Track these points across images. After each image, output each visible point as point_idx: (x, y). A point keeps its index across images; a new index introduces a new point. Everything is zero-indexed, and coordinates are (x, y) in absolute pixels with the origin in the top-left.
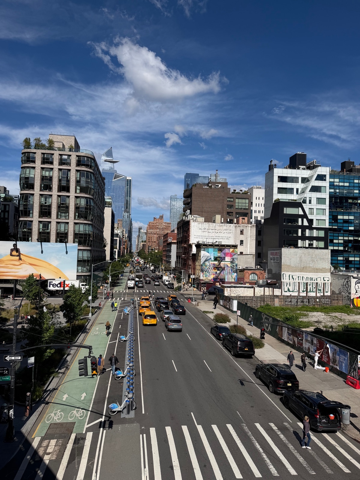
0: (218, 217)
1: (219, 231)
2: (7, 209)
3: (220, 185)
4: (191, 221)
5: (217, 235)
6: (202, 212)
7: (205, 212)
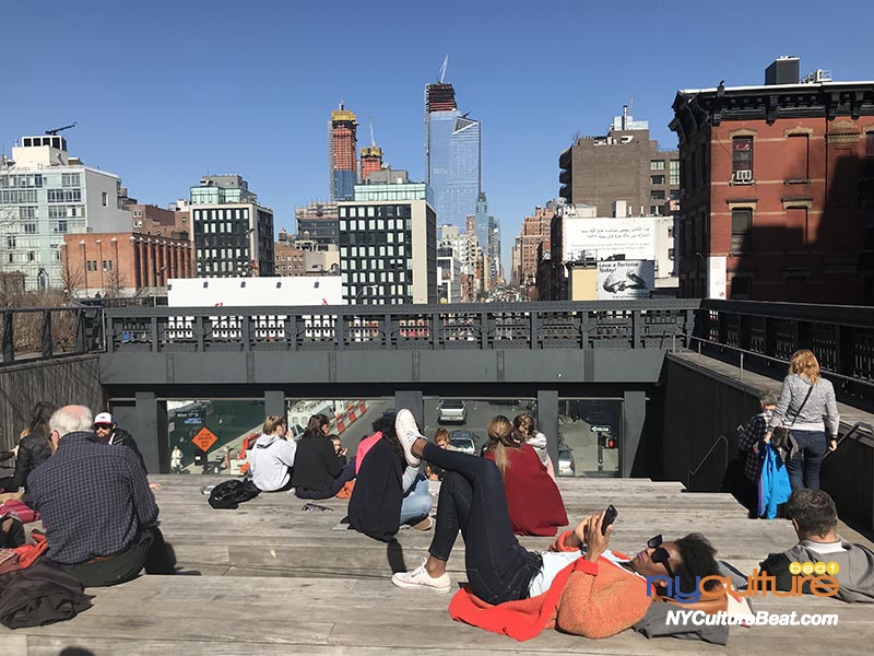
0: (621, 206)
1: (624, 233)
2: (246, 217)
3: (630, 138)
4: (565, 217)
5: (617, 241)
6: (594, 196)
7: (600, 196)
